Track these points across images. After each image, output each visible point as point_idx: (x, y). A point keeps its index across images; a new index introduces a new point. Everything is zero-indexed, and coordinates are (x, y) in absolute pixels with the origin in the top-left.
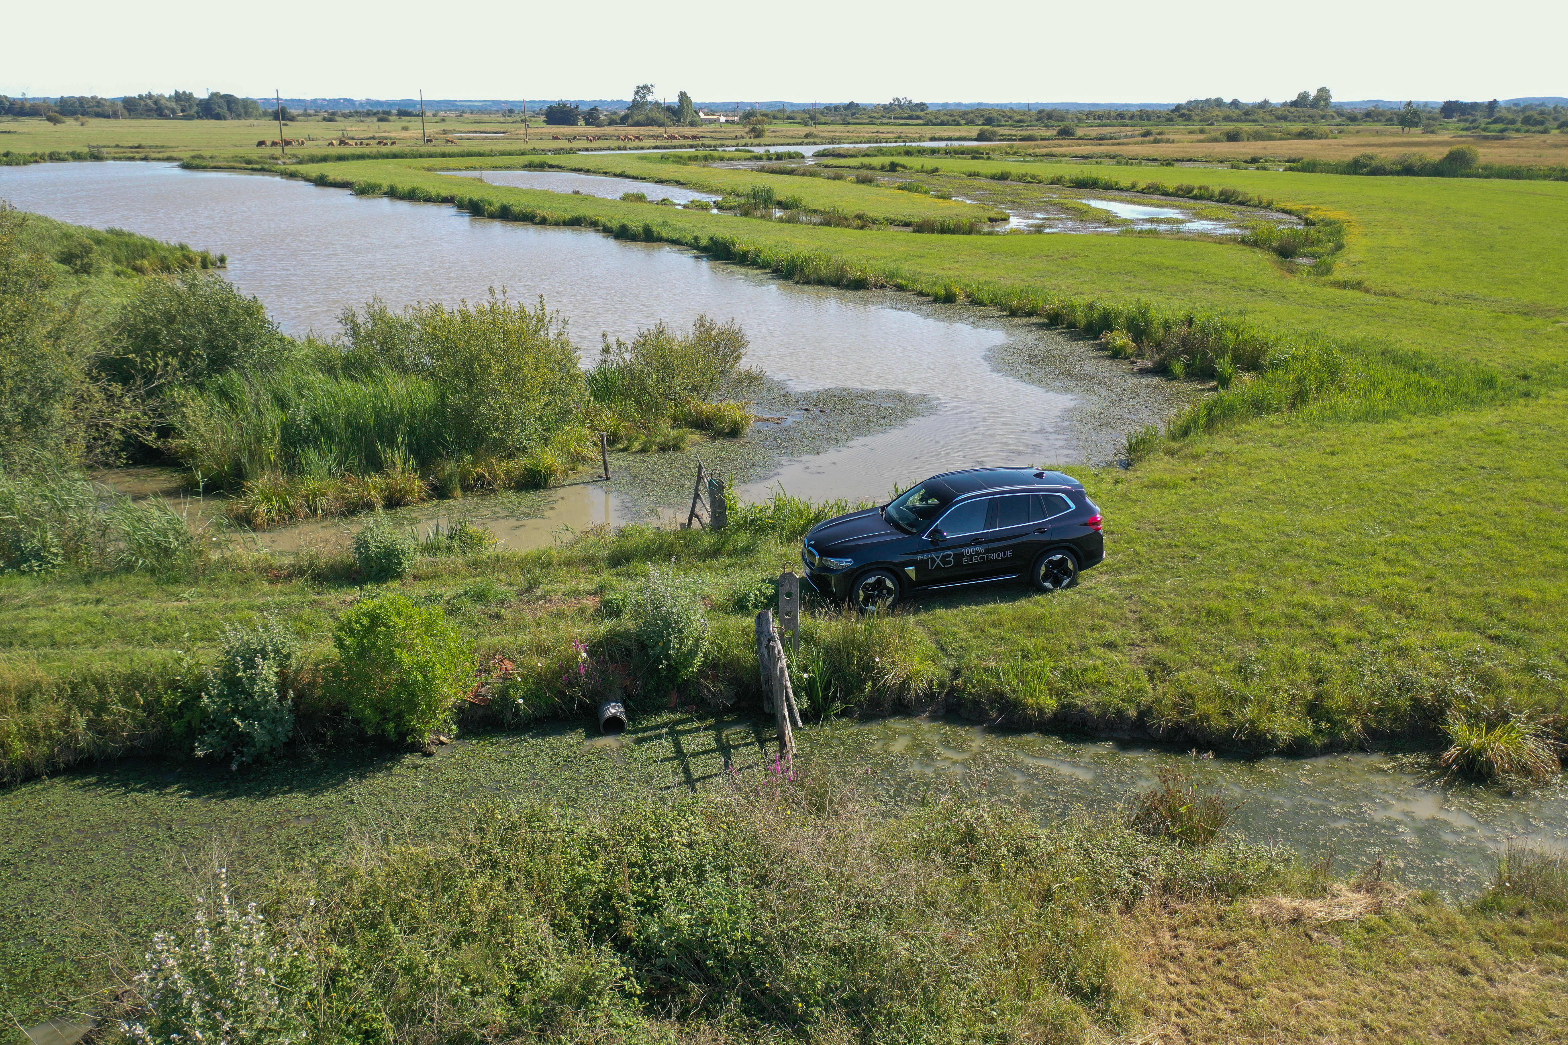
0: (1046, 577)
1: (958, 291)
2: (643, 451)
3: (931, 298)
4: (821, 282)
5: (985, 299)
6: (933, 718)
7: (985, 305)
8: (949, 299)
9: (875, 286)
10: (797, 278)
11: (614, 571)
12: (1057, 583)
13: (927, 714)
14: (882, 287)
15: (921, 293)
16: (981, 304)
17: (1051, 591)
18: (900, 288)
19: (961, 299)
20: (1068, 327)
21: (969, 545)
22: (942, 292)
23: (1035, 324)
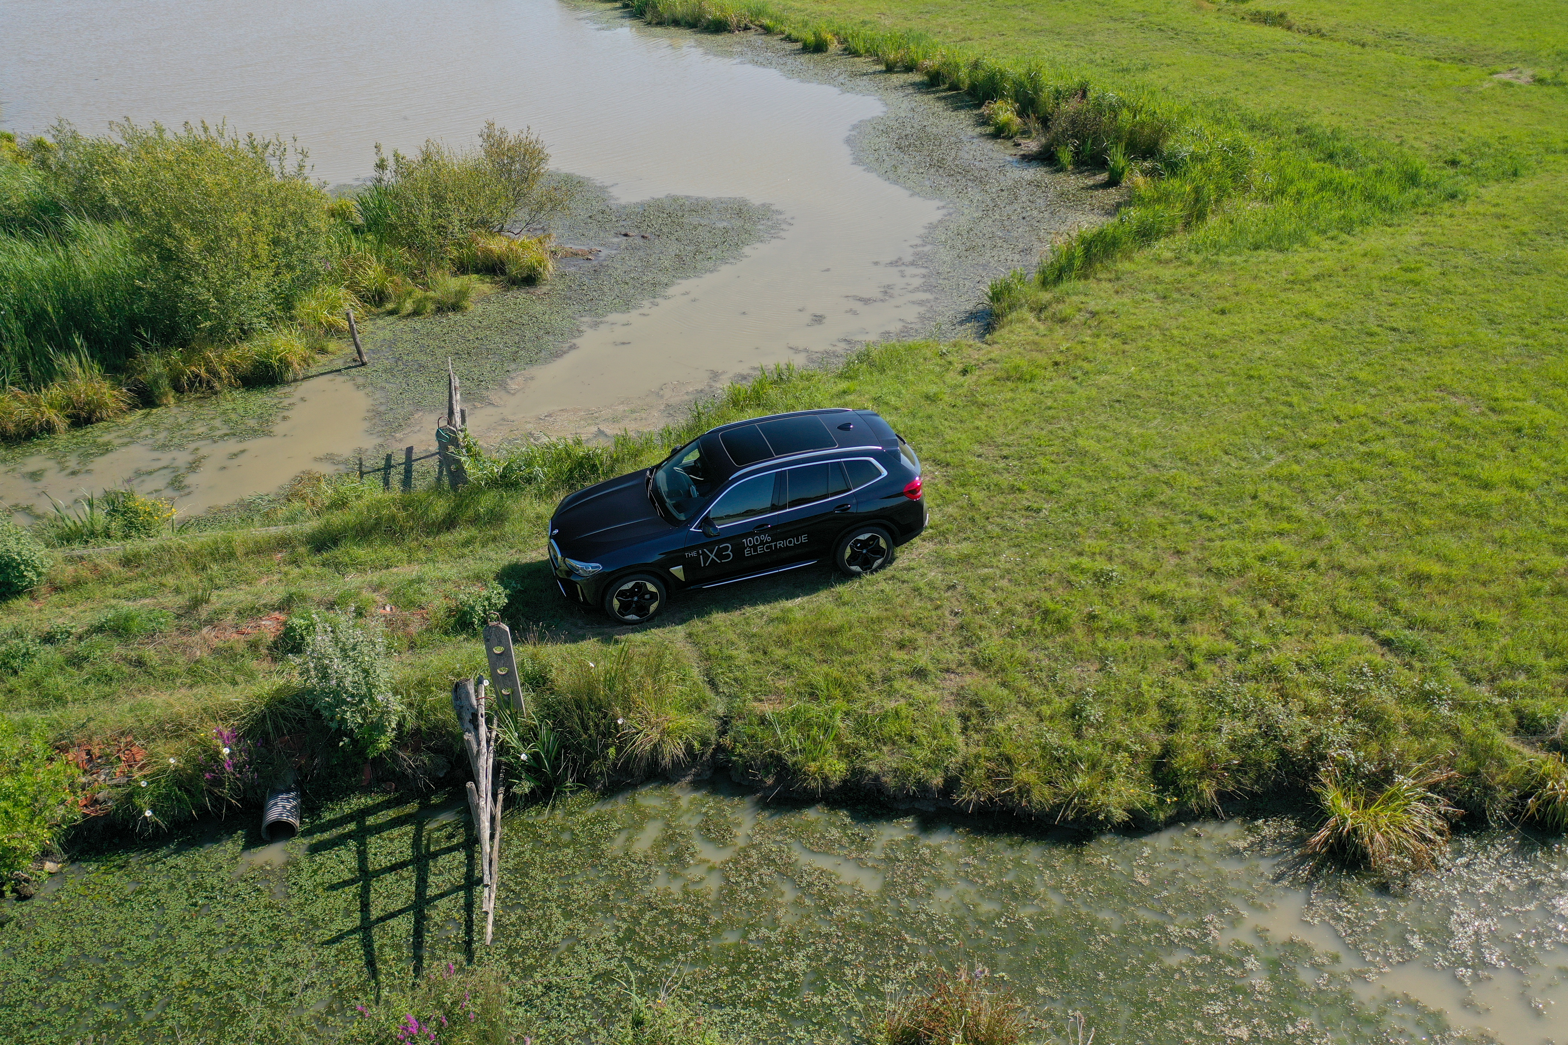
0: (853, 559)
1: (829, 37)
2: (416, 313)
3: (799, 45)
4: (676, 23)
5: (860, 46)
6: (696, 785)
7: (860, 56)
8: (818, 47)
9: (738, 28)
10: (649, 17)
11: (318, 558)
12: (867, 565)
13: (689, 778)
14: (746, 28)
15: (789, 39)
16: (855, 53)
17: (858, 575)
18: (767, 31)
19: (834, 46)
20: (949, 89)
21: (752, 534)
22: (811, 39)
23: (913, 84)
